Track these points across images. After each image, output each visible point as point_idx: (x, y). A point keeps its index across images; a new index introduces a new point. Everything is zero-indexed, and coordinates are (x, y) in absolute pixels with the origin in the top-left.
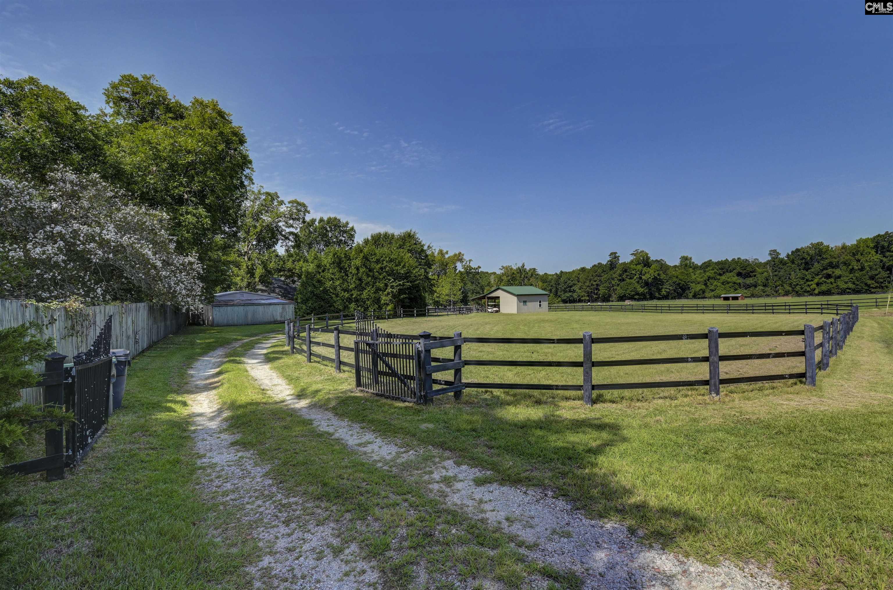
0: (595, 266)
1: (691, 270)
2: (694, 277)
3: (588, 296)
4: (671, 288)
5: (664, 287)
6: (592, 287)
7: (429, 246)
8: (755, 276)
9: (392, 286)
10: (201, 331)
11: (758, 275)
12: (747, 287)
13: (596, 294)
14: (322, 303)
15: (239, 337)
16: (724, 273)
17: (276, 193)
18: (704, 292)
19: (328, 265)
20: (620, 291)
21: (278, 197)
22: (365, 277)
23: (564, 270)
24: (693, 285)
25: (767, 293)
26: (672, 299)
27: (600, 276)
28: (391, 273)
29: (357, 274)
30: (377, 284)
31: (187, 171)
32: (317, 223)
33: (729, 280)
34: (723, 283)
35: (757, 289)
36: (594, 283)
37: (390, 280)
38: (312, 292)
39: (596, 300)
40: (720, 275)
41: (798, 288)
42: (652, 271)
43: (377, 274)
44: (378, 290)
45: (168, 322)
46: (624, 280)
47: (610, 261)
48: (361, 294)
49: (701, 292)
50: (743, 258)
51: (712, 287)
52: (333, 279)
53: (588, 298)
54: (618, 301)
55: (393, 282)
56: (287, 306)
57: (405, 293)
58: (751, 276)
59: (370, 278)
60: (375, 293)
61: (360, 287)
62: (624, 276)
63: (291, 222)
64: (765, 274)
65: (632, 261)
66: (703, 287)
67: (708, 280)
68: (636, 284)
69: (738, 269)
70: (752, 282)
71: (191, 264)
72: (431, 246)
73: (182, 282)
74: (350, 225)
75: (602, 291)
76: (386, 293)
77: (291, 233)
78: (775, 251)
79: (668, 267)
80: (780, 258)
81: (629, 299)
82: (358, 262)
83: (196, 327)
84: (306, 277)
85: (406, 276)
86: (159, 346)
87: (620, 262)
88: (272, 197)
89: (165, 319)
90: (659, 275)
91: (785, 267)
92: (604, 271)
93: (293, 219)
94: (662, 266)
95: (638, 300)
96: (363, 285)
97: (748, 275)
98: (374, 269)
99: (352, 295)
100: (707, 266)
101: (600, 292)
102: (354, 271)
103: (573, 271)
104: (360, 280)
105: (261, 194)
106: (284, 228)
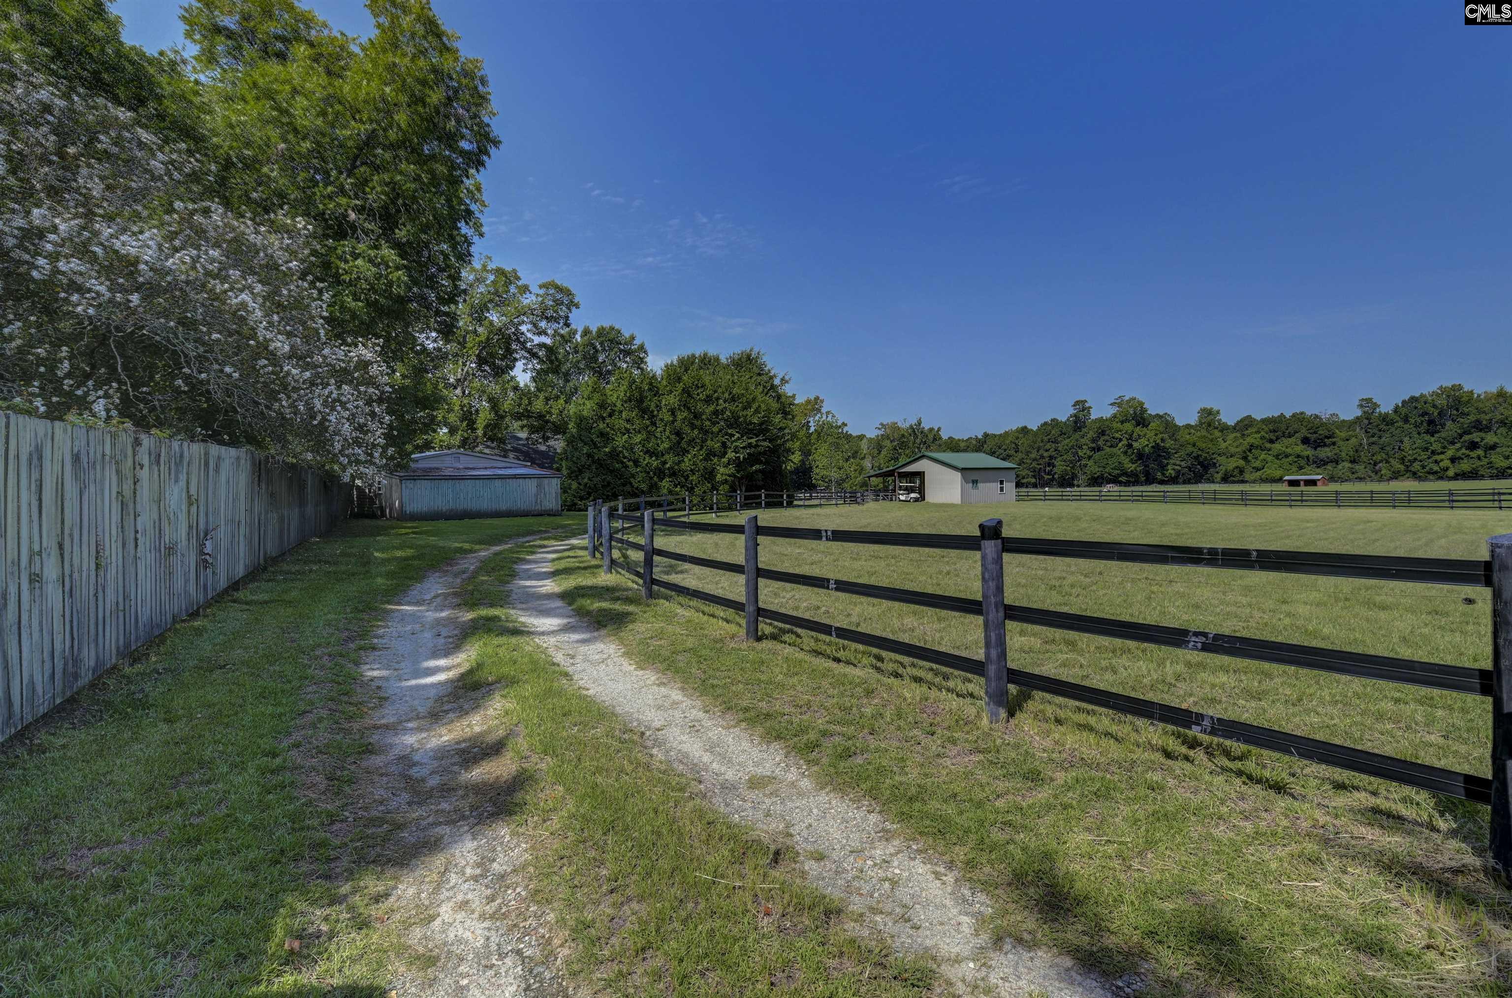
0: (1046, 424)
1: (1217, 433)
2: (1223, 445)
3: (1034, 476)
4: (1183, 463)
5: (1172, 461)
6: (1041, 461)
7: (782, 380)
8: (1334, 444)
9: (737, 447)
10: (379, 531)
11: (1341, 443)
12: (1321, 463)
13: (1049, 474)
14: (609, 478)
15: (466, 546)
16: (1277, 439)
17: (515, 271)
18: (1242, 472)
19: (619, 404)
20: (1093, 468)
21: (518, 278)
22: (687, 429)
23: (990, 431)
24: (1222, 459)
25: (1359, 475)
26: (1184, 483)
27: (1055, 442)
28: (734, 422)
29: (673, 422)
30: (709, 442)
31: (354, 167)
32: (578, 337)
33: (1289, 450)
34: (1277, 457)
35: (1340, 467)
36: (1046, 454)
37: (732, 435)
38: (589, 455)
39: (1048, 484)
40: (1271, 441)
41: (1416, 466)
42: (1151, 434)
43: (708, 423)
44: (711, 454)
45: (310, 510)
46: (1099, 449)
47: (1075, 416)
48: (680, 462)
49: (1236, 472)
50: (1309, 413)
51: (1257, 464)
52: (628, 431)
53: (1033, 480)
54: (1089, 485)
55: (739, 439)
56: (546, 481)
57: (761, 463)
58: (1325, 445)
59: (696, 432)
60: (705, 459)
61: (679, 449)
62: (1100, 443)
63: (543, 324)
64: (1353, 440)
65: (1115, 416)
66: (1241, 463)
67: (1250, 451)
68: (1123, 457)
69: (1304, 432)
70: (1329, 454)
71: (364, 365)
72: (787, 378)
73: (343, 405)
74: (637, 342)
75: (1060, 467)
76: (725, 460)
77: (542, 345)
78: (1369, 400)
79: (1177, 428)
80: (1380, 413)
81: (1109, 481)
82: (672, 400)
83: (367, 522)
84: (578, 425)
85: (762, 429)
86: (285, 567)
87: (1093, 417)
88: (506, 278)
89: (302, 503)
90: (1163, 440)
91: (1393, 429)
92: (1062, 434)
93: (547, 318)
94: (1167, 424)
95: (1127, 484)
96: (684, 444)
97: (1318, 444)
98: (702, 414)
99: (665, 463)
100: (1247, 427)
101: (1055, 470)
102: (668, 417)
103: (1006, 432)
104: (678, 434)
105: (487, 271)
106: (529, 335)
